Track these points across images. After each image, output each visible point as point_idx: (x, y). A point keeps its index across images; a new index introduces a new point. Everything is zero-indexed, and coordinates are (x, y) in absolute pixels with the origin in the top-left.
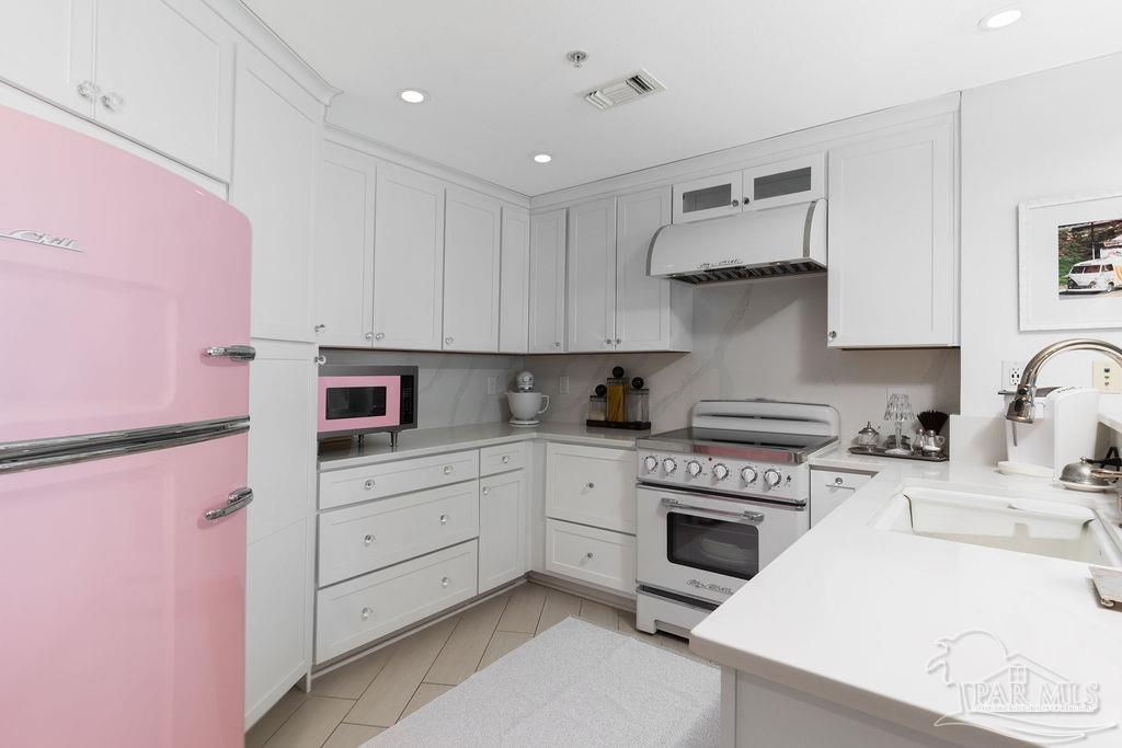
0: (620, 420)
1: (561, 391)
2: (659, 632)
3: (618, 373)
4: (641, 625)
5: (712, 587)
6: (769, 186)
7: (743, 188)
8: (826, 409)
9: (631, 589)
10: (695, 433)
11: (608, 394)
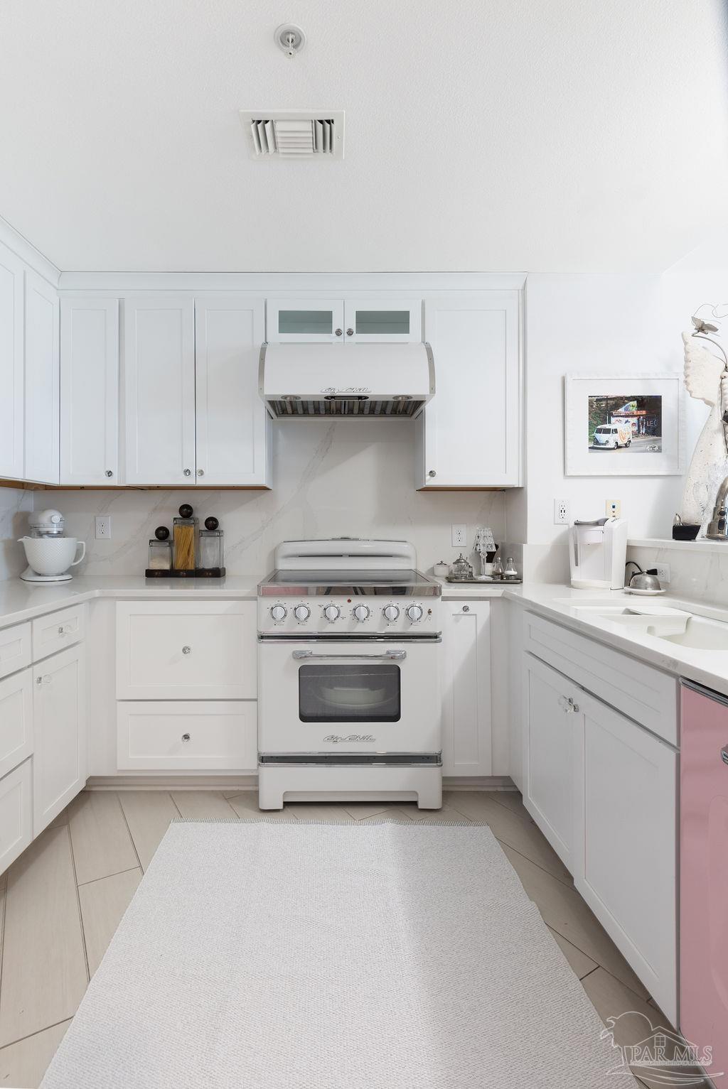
0: (191, 567)
1: (99, 536)
2: (286, 804)
3: (186, 512)
4: (266, 803)
5: (353, 738)
6: (370, 322)
7: (344, 319)
8: (405, 545)
9: (250, 764)
10: (281, 576)
11: (171, 537)
